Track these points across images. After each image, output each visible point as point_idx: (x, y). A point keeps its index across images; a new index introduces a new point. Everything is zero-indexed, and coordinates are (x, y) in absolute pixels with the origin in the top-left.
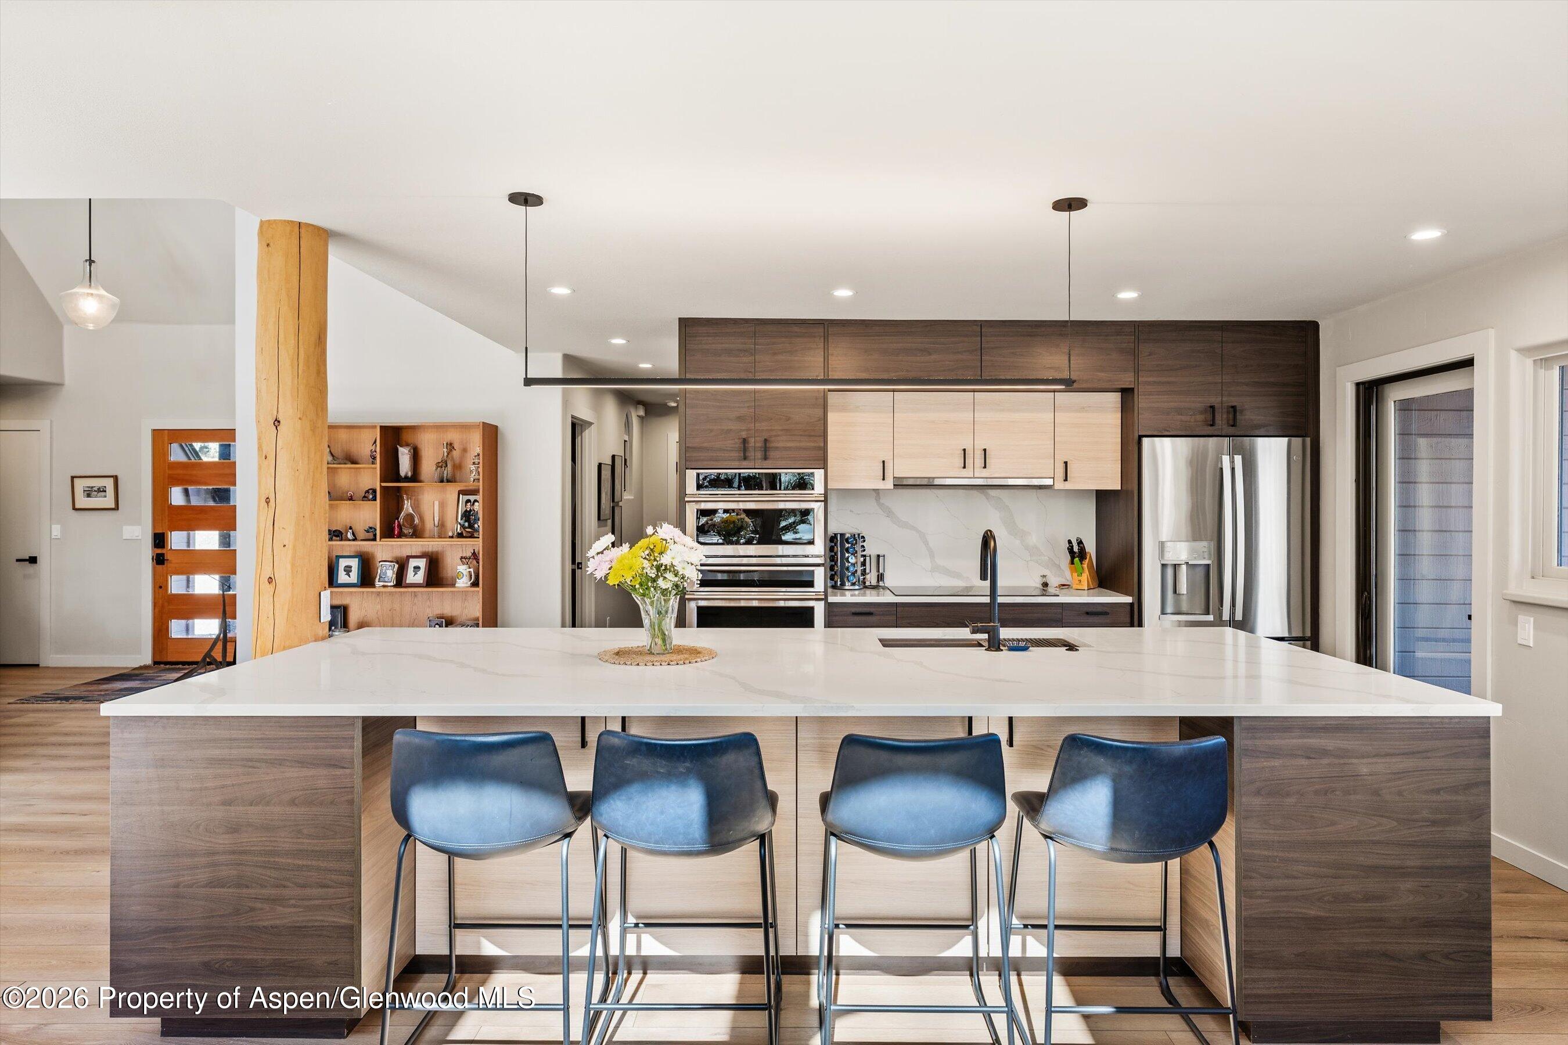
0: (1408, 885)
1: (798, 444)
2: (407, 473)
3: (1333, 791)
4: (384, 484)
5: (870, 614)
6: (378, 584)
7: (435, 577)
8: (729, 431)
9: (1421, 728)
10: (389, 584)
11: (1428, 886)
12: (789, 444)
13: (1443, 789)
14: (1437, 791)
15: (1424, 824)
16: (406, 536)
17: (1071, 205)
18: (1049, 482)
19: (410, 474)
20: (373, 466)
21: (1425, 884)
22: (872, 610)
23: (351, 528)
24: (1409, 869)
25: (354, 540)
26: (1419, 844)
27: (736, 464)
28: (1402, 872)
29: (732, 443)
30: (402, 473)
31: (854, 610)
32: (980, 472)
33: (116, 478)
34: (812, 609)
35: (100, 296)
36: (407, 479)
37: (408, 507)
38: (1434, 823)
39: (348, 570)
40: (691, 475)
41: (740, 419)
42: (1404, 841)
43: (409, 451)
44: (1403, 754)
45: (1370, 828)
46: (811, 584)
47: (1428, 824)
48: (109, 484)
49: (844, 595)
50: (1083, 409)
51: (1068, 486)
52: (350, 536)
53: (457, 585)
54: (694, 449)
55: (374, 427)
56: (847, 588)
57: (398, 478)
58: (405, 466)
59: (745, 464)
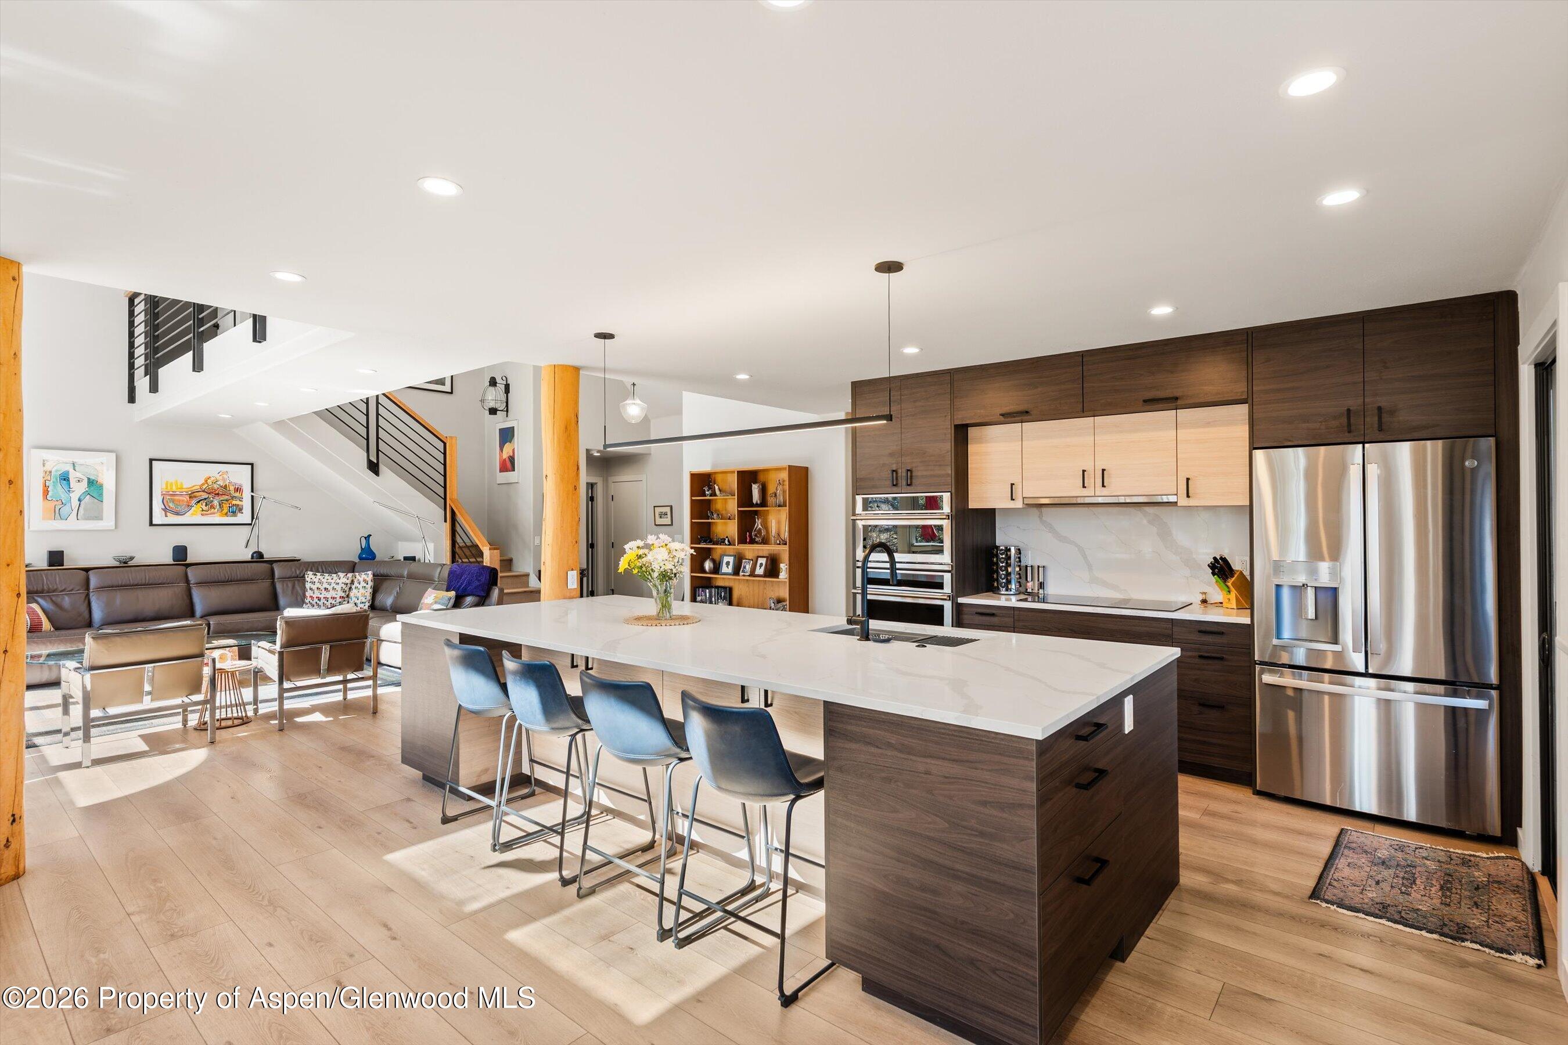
0: (958, 887)
1: (932, 473)
2: (757, 502)
3: (896, 781)
4: (740, 509)
5: (993, 615)
6: (741, 574)
7: (772, 571)
8: (884, 465)
9: (969, 738)
10: (746, 574)
11: (976, 895)
12: (925, 473)
13: (990, 802)
14: (984, 804)
15: (973, 833)
16: (757, 543)
17: (890, 267)
18: (1173, 499)
19: (759, 502)
20: (733, 497)
21: (973, 892)
22: (994, 612)
23: (727, 537)
24: (960, 873)
25: (728, 545)
26: (969, 851)
27: (889, 490)
28: (955, 875)
29: (887, 474)
30: (754, 502)
31: (979, 610)
32: (1100, 491)
33: (671, 507)
34: (942, 607)
35: (639, 405)
36: (757, 505)
37: (758, 524)
38: (982, 834)
39: (728, 563)
40: (859, 499)
41: (891, 455)
42: (955, 844)
43: (758, 487)
44: (954, 760)
45: (926, 823)
46: (940, 586)
47: (977, 834)
48: (668, 510)
49: (999, 599)
50: (1208, 424)
51: (1192, 502)
52: (727, 542)
53: (780, 577)
54: (862, 479)
55: (733, 472)
56: (1002, 593)
57: (752, 505)
58: (756, 497)
59: (895, 489)
